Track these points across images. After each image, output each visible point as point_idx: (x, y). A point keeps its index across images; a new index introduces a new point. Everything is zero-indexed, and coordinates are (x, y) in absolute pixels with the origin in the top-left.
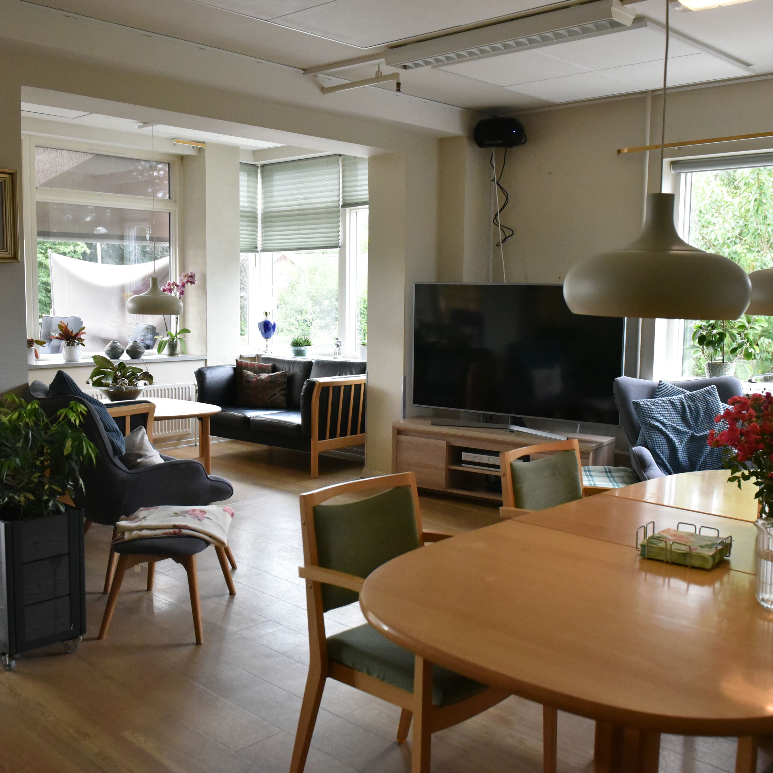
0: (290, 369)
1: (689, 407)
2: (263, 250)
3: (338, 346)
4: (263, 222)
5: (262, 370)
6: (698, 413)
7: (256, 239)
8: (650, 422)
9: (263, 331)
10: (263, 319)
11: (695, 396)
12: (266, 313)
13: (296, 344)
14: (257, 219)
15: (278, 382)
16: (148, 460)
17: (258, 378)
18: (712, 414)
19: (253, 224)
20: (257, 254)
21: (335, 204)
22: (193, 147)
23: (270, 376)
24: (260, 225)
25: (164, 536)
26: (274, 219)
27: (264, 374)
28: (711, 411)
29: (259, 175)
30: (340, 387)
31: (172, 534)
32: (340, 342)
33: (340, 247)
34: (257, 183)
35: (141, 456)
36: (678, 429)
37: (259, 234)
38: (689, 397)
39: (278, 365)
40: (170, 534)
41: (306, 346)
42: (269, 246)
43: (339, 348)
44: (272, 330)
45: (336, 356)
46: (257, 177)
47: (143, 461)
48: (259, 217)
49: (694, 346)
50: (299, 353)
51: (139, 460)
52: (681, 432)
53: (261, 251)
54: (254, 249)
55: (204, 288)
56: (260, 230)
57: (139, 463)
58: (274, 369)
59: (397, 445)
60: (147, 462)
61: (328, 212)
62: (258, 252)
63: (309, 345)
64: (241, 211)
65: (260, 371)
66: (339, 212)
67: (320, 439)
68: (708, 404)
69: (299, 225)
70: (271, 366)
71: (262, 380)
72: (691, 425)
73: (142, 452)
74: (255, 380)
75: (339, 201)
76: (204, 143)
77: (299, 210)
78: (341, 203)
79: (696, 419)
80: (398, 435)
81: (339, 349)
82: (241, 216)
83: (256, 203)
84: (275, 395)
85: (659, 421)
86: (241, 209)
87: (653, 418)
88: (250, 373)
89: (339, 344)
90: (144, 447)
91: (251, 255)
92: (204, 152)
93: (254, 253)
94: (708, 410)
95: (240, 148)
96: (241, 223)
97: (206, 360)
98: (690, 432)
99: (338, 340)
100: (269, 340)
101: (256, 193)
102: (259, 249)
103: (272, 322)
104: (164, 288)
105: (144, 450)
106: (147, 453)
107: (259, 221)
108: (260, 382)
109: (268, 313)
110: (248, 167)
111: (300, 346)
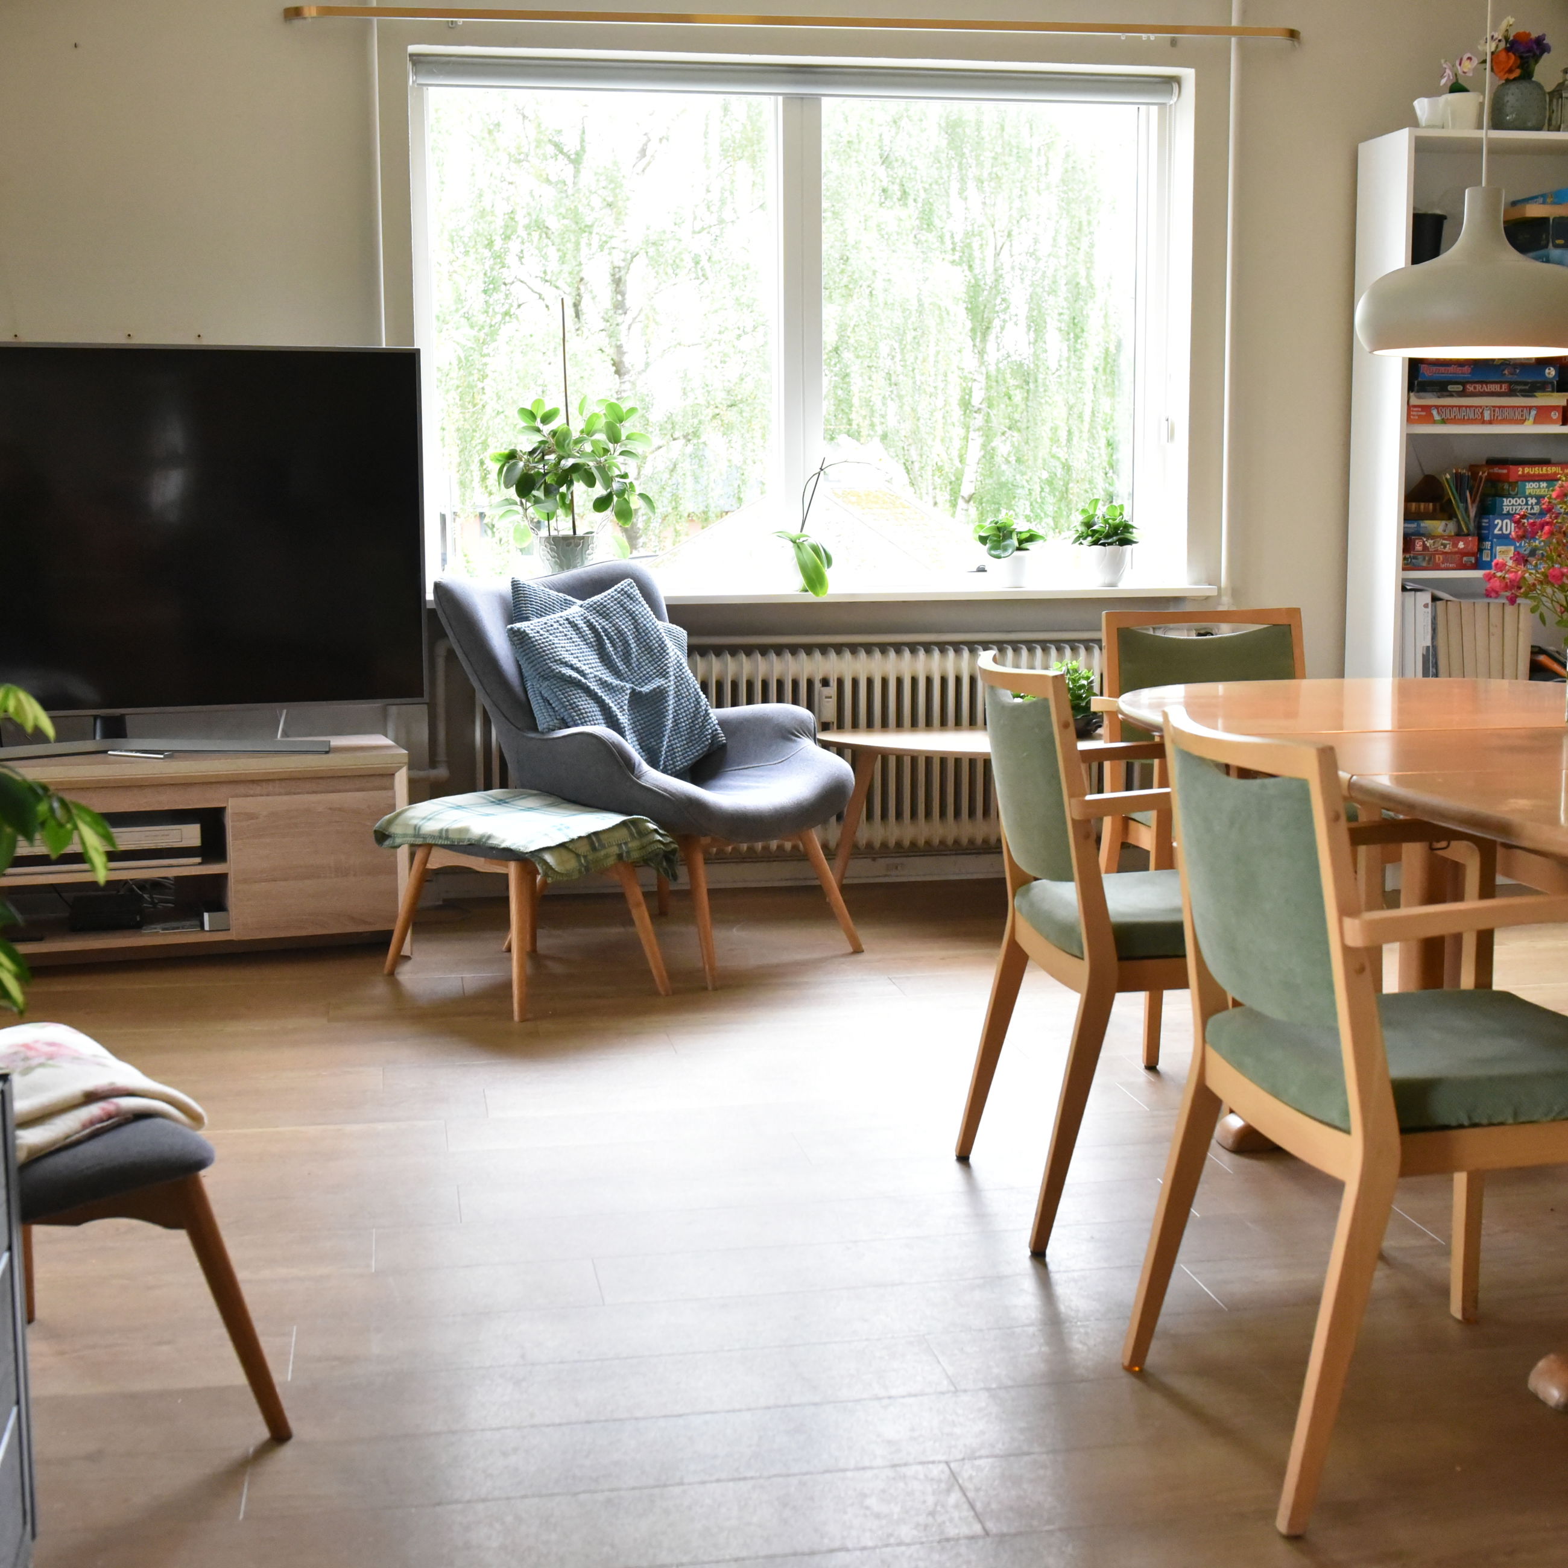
1: (605, 630)
6: (626, 644)
8: (560, 672)
11: (605, 606)
18: (651, 641)
28: (646, 635)
36: (606, 681)
38: (595, 609)
49: (509, 502)
52: (613, 688)
68: (636, 621)
72: (620, 671)
79: (626, 656)
85: (572, 667)
87: (562, 663)
94: (640, 634)
98: (628, 686)
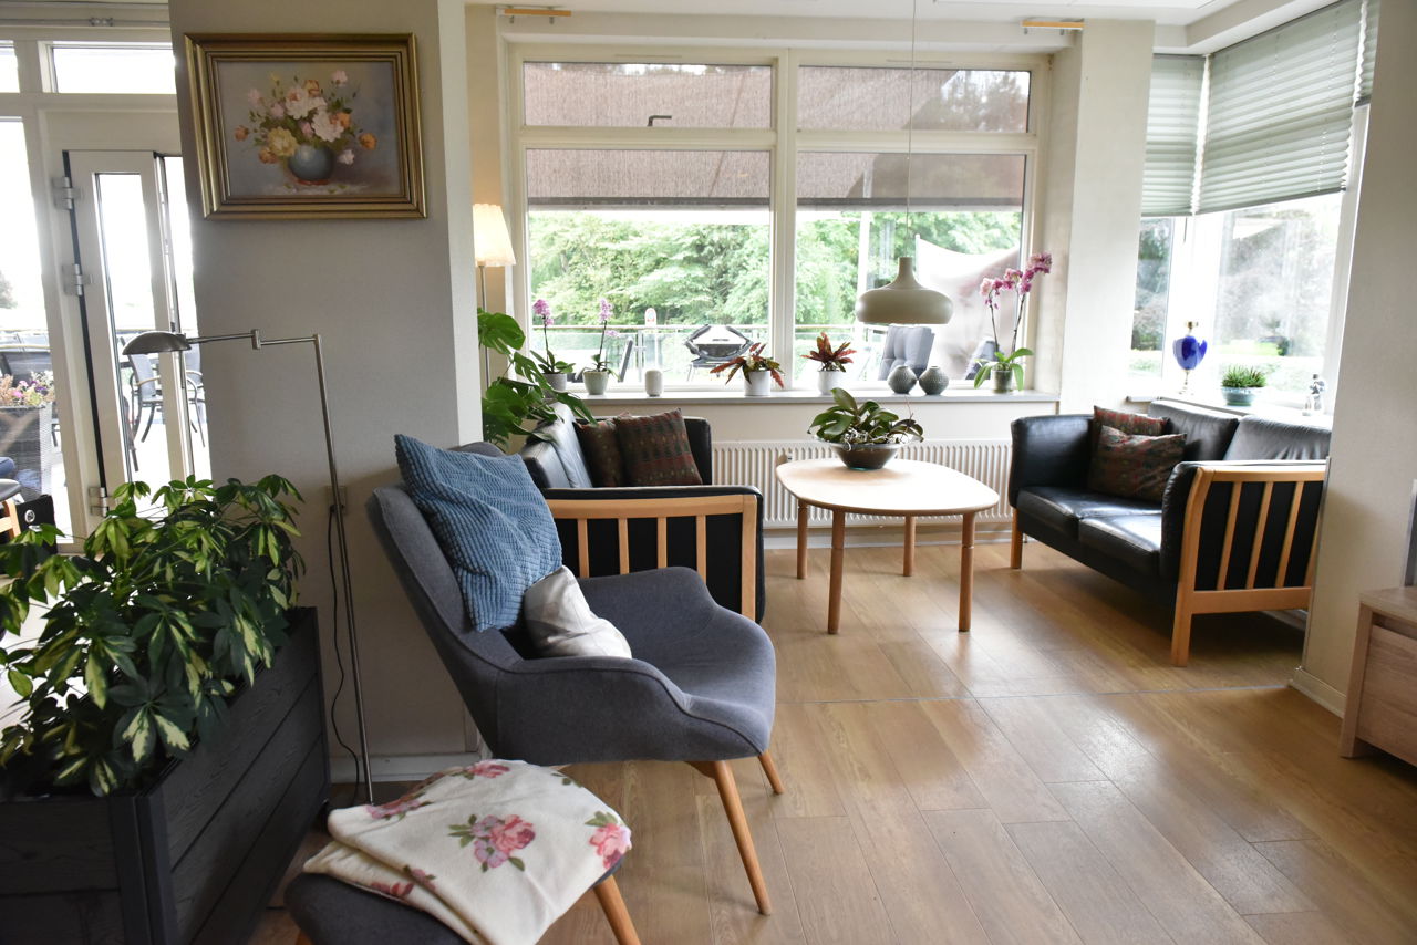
0: (1193, 431)
2: (1201, 211)
3: (1316, 391)
4: (1207, 158)
5: (1140, 427)
7: (1189, 192)
9: (1181, 356)
10: (1183, 334)
12: (1190, 325)
13: (1232, 382)
14: (1195, 154)
15: (1164, 455)
16: (570, 641)
17: (1127, 443)
19: (1187, 164)
20: (1189, 218)
21: (1345, 101)
22: (1062, 32)
23: (1151, 441)
24: (1199, 166)
25: (371, 890)
26: (1228, 150)
27: (1140, 436)
29: (1206, 74)
30: (1262, 485)
31: (388, 894)
32: (1321, 384)
33: (1344, 189)
34: (1199, 88)
35: (555, 631)
37: (1197, 183)
39: (1177, 422)
40: (383, 892)
41: (1252, 386)
42: (1213, 202)
43: (1316, 395)
44: (1198, 353)
45: (1308, 411)
46: (1201, 78)
47: (559, 641)
48: (1200, 151)
50: (1236, 400)
51: (551, 640)
53: (1197, 213)
54: (1185, 210)
55: (1064, 279)
56: (1198, 175)
57: (551, 646)
58: (1167, 427)
59: (1368, 650)
60: (567, 646)
61: (1327, 121)
62: (1191, 214)
63: (1259, 386)
64: (1149, 143)
65: (1137, 431)
66: (1349, 116)
67: (1198, 588)
69: (1268, 155)
70: (1161, 423)
71: (1134, 449)
73: (559, 624)
74: (1119, 445)
75: (1352, 94)
76: (1082, 20)
77: (1271, 126)
78: (1356, 97)
80: (1376, 628)
81: (1317, 398)
82: (1149, 152)
83: (1194, 127)
84: (1154, 477)
86: (1149, 138)
88: (1116, 433)
89: (1319, 387)
90: (561, 614)
91: (1180, 220)
92: (1081, 37)
93: (1183, 218)
95: (1158, 22)
96: (1146, 164)
97: (1058, 403)
99: (1318, 380)
100: (1191, 371)
101: (1196, 108)
102: (1193, 211)
103: (1200, 341)
104: (999, 280)
105: (562, 619)
106: (568, 628)
107: (1199, 159)
108: (1129, 451)
109: (1194, 324)
110: (1181, 61)
111: (1237, 386)
